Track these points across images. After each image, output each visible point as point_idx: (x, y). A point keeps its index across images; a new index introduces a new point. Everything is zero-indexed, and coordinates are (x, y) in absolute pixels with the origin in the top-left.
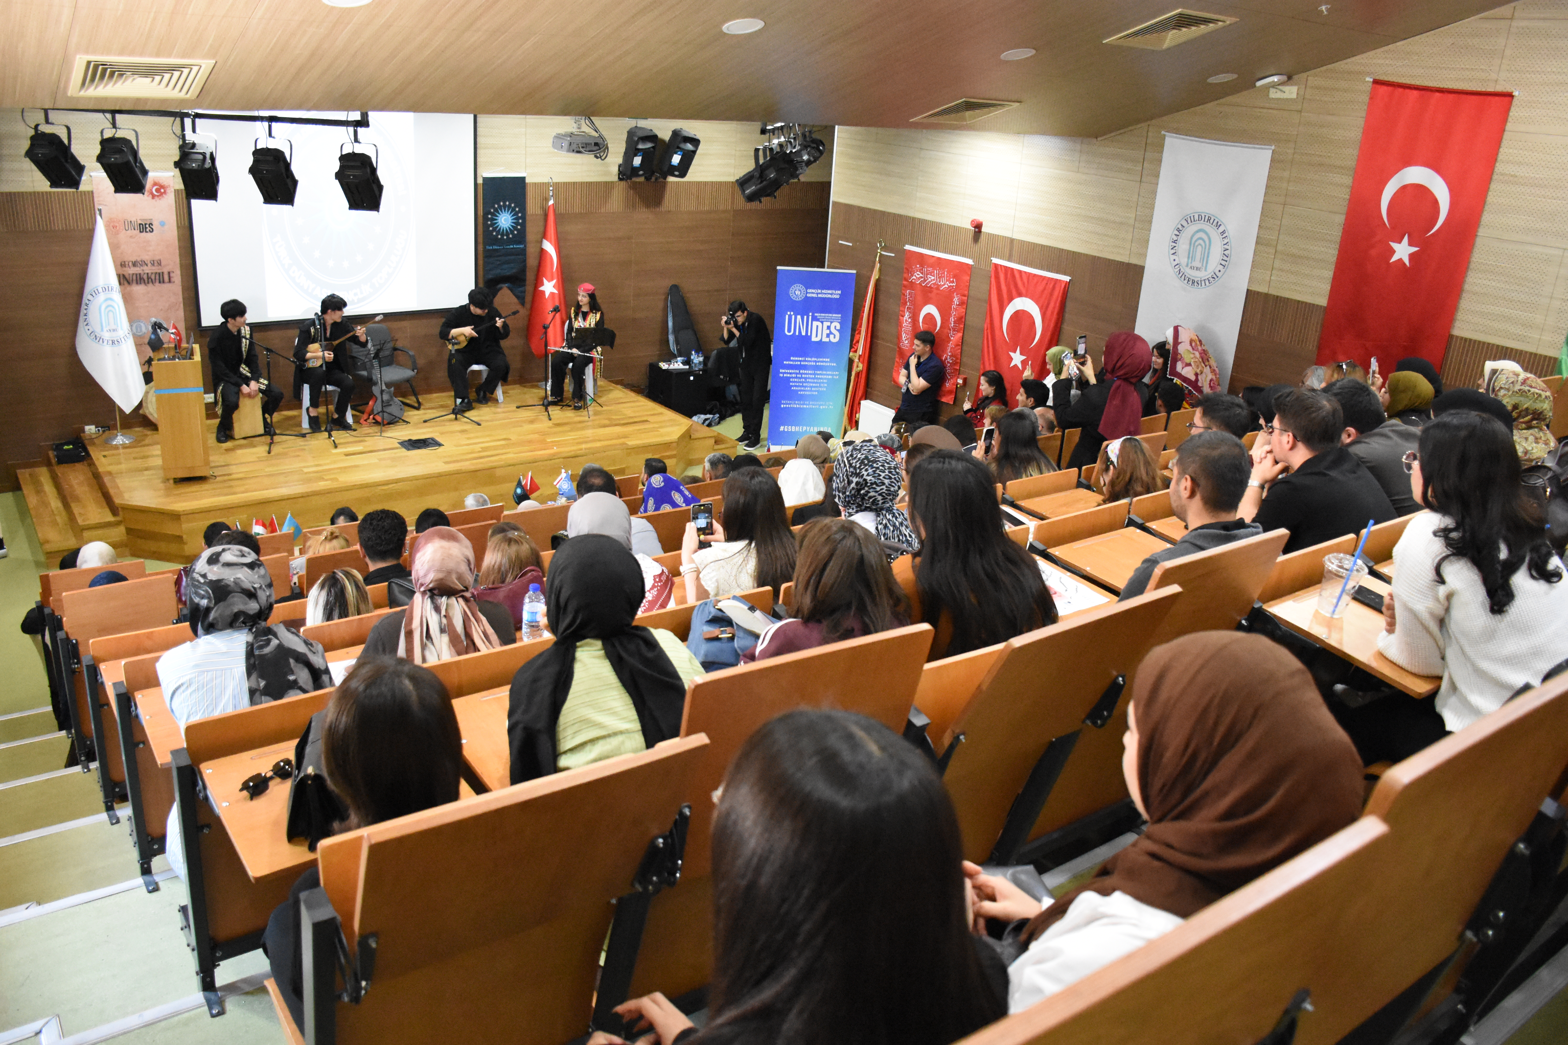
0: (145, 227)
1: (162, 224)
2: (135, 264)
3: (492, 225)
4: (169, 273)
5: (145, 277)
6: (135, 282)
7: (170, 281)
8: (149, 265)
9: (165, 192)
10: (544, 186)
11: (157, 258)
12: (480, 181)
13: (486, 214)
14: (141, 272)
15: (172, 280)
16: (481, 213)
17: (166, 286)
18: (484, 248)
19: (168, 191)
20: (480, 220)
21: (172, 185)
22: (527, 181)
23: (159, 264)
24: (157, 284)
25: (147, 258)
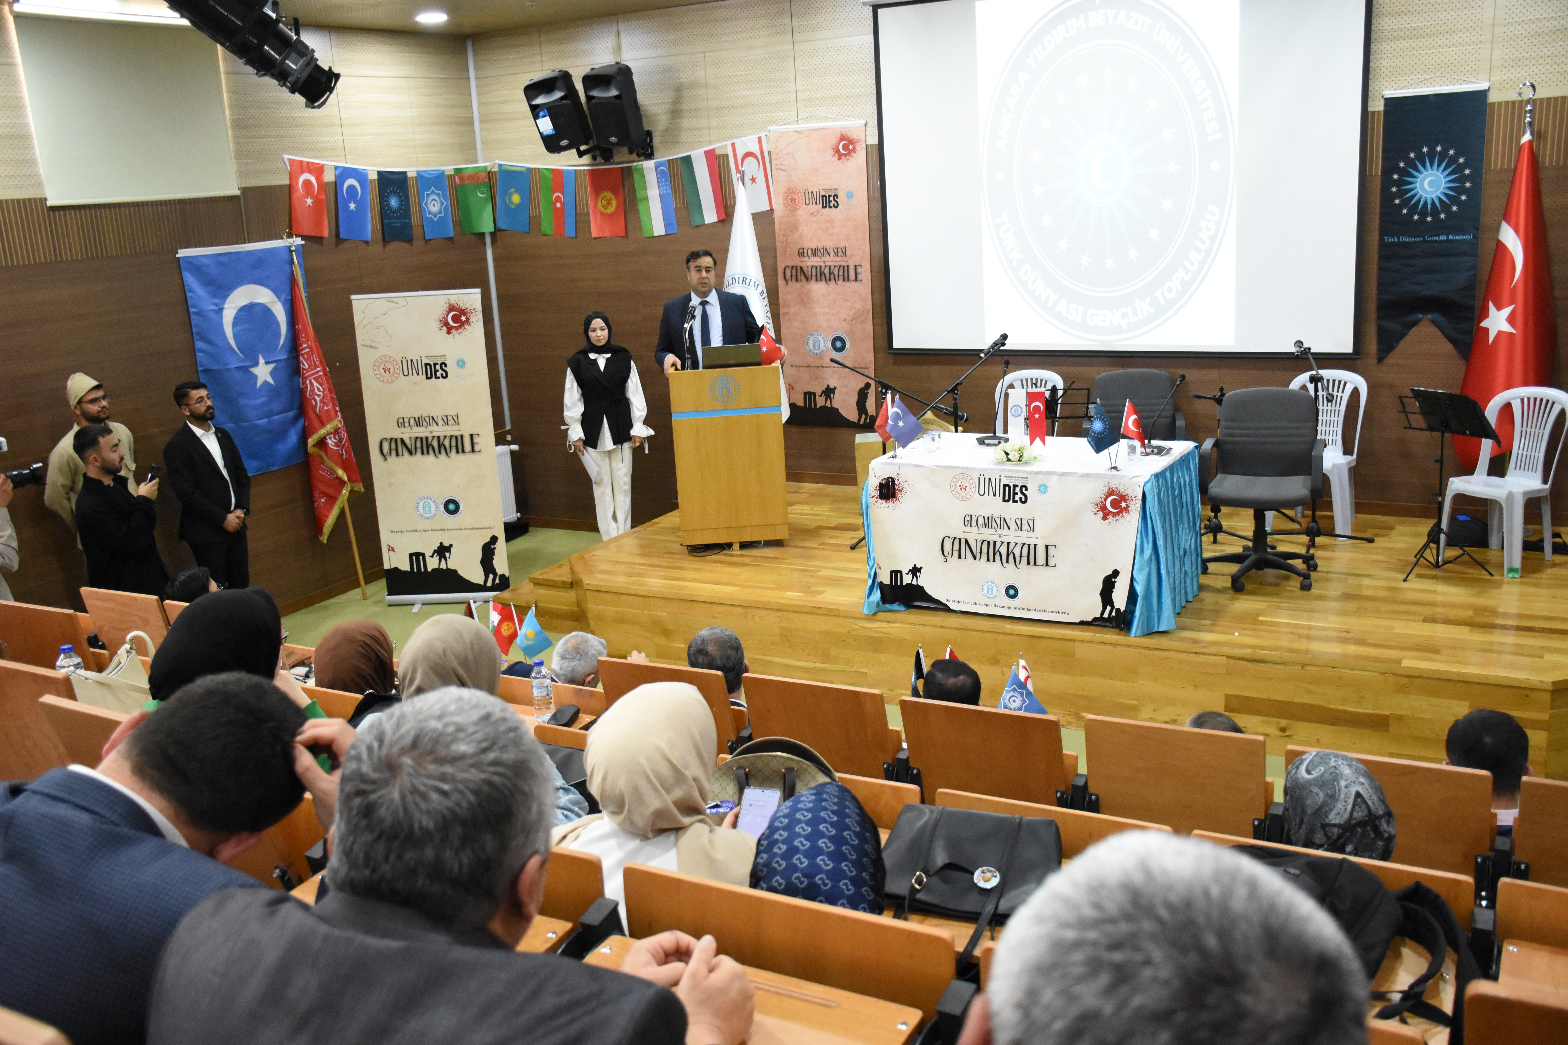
0: (829, 201)
1: (850, 195)
2: (815, 252)
3: (1401, 193)
4: (856, 266)
5: (827, 271)
6: (814, 277)
7: (856, 280)
8: (832, 254)
9: (854, 150)
10: (1516, 107)
11: (842, 245)
12: (1377, 106)
13: (1387, 172)
14: (822, 264)
15: (860, 277)
16: (1377, 168)
17: (852, 285)
18: (1381, 239)
19: (858, 148)
20: (1376, 185)
21: (863, 139)
22: (1492, 98)
23: (845, 254)
24: (840, 282)
25: (830, 244)
